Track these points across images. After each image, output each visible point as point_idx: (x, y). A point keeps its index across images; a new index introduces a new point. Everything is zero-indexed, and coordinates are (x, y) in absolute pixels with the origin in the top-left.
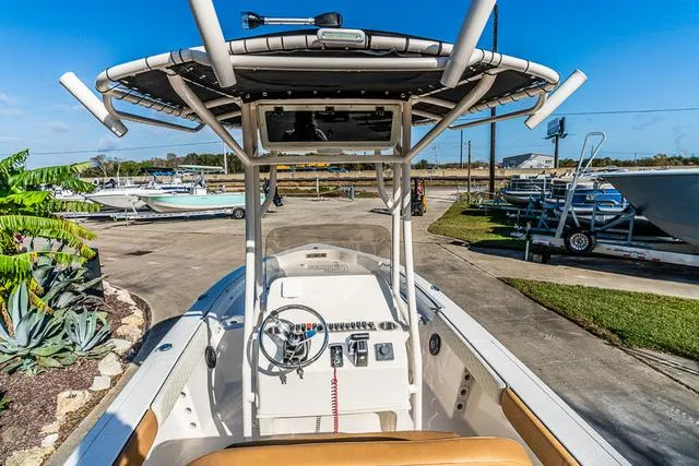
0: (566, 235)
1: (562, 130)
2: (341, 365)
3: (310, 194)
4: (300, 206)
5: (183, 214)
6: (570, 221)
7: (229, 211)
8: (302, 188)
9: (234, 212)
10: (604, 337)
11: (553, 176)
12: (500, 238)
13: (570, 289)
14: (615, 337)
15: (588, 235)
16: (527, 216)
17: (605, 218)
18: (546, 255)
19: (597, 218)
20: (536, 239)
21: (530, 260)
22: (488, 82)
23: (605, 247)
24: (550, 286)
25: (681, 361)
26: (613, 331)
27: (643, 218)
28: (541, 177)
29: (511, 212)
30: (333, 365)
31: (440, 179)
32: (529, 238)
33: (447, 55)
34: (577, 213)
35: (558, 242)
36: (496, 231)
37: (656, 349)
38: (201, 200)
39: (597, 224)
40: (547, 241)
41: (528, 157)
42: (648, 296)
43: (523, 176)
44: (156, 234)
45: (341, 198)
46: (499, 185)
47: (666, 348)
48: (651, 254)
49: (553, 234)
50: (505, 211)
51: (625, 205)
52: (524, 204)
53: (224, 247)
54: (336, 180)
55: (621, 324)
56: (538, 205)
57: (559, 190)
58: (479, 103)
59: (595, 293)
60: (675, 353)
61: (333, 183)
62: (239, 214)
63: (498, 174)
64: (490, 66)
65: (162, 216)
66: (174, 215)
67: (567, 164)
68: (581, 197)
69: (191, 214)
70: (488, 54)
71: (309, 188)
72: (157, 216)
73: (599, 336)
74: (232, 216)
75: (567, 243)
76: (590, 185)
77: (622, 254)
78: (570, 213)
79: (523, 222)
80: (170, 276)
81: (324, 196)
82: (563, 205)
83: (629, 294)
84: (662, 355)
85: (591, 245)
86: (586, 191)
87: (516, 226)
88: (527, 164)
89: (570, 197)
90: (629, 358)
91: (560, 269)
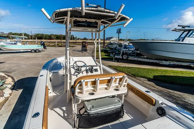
0: (122, 56)
1: (120, 31)
2: (88, 73)
3: (54, 46)
4: (51, 49)
5: (13, 51)
6: (123, 52)
7: (29, 50)
8: (51, 44)
9: (31, 50)
10: (131, 76)
11: (118, 42)
12: (107, 57)
13: (124, 67)
14: (133, 76)
15: (127, 55)
16: (113, 52)
17: (130, 52)
18: (118, 60)
19: (129, 52)
20: (116, 57)
21: (115, 61)
22: (119, 18)
23: (131, 58)
24: (119, 67)
25: (145, 79)
26: (132, 75)
27: (139, 52)
28: (116, 42)
29: (109, 51)
30: (87, 73)
31: (90, 43)
32: (114, 56)
33: (116, 14)
34: (125, 51)
35: (121, 57)
36: (106, 55)
37: (140, 77)
38: (19, 46)
39: (129, 53)
40: (118, 57)
41: (112, 38)
42: (139, 68)
43: (112, 42)
44: (5, 57)
45: (63, 47)
46: (106, 45)
47: (142, 77)
48: (140, 59)
49: (120, 56)
50: (108, 51)
51: (134, 49)
52: (112, 49)
53: (31, 60)
54: (61, 42)
55: (134, 73)
56: (115, 49)
57: (120, 45)
58: (117, 22)
59: (129, 68)
60: (143, 78)
61: (60, 43)
62: (33, 51)
63: (105, 42)
64: (121, 16)
65: (6, 52)
66: (10, 51)
67: (121, 40)
68: (125, 47)
69: (16, 51)
70: (121, 14)
71: (53, 44)
72: (4, 52)
73: (130, 76)
74: (31, 52)
75: (123, 57)
76: (127, 44)
77: (134, 59)
78: (123, 51)
79: (112, 53)
80: (16, 68)
81: (59, 46)
82: (121, 49)
83: (135, 68)
84: (141, 78)
85: (128, 58)
86: (126, 46)
87: (111, 54)
88: (112, 39)
89: (123, 47)
90: (135, 79)
91: (121, 63)
